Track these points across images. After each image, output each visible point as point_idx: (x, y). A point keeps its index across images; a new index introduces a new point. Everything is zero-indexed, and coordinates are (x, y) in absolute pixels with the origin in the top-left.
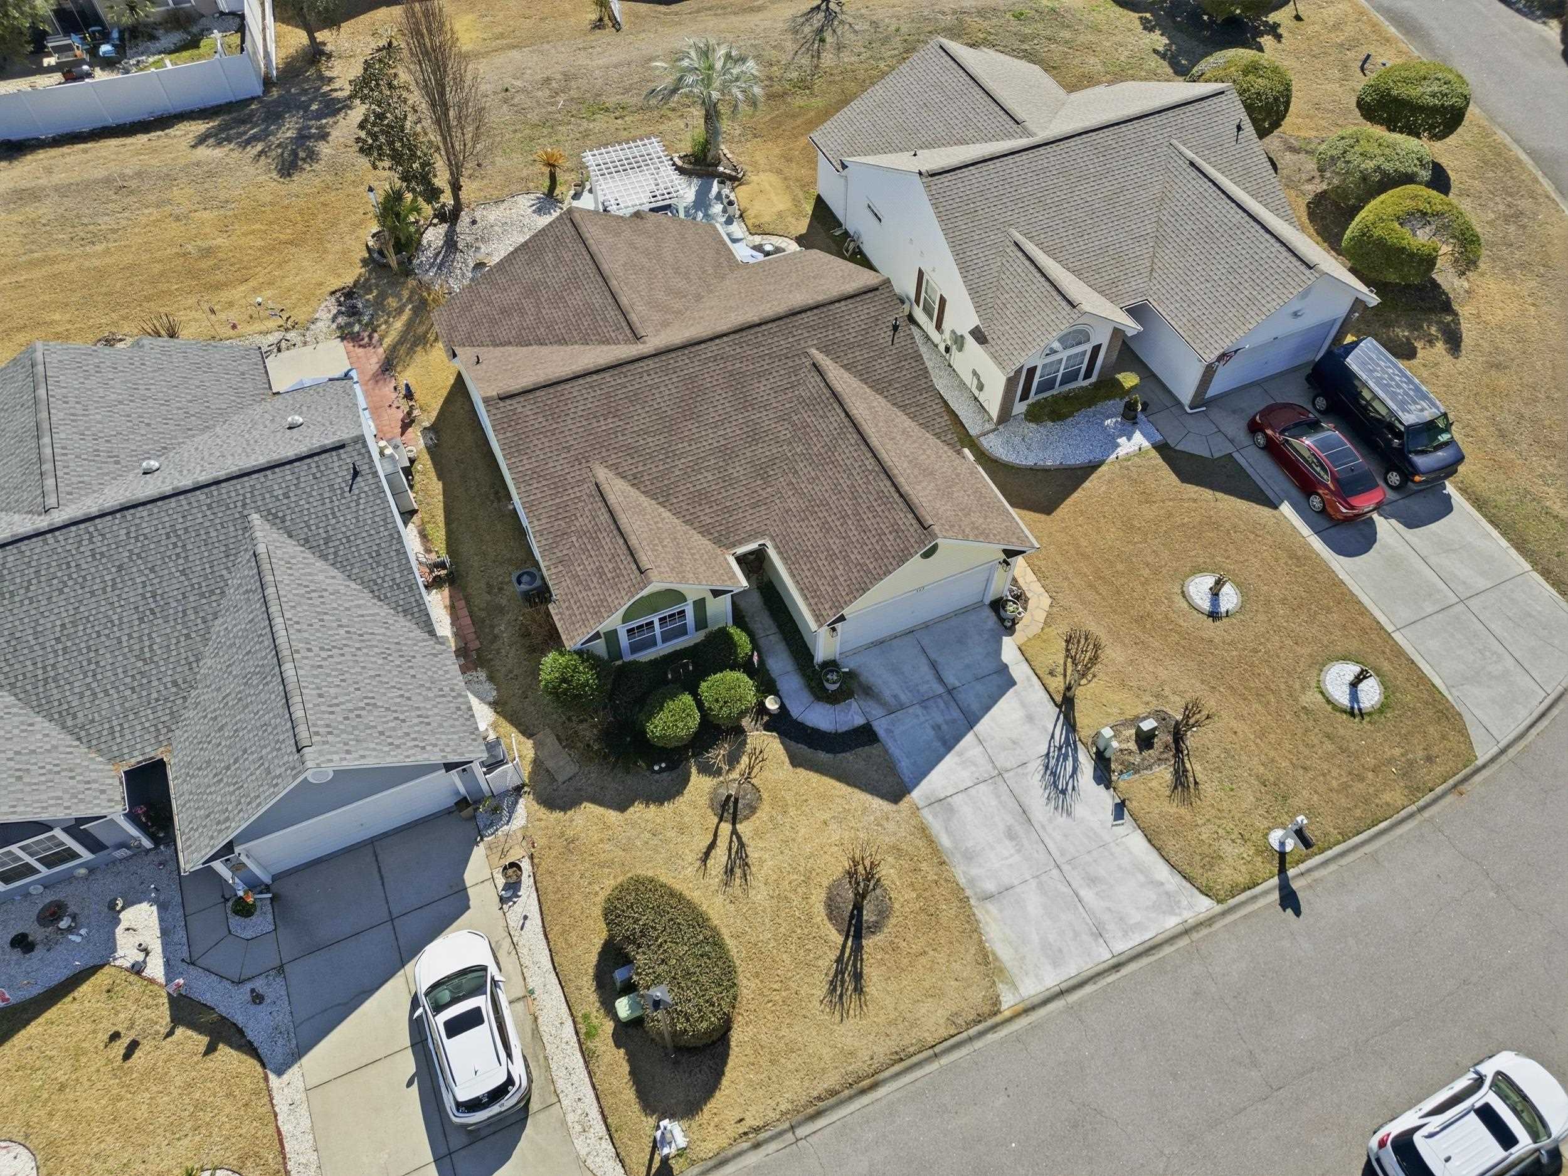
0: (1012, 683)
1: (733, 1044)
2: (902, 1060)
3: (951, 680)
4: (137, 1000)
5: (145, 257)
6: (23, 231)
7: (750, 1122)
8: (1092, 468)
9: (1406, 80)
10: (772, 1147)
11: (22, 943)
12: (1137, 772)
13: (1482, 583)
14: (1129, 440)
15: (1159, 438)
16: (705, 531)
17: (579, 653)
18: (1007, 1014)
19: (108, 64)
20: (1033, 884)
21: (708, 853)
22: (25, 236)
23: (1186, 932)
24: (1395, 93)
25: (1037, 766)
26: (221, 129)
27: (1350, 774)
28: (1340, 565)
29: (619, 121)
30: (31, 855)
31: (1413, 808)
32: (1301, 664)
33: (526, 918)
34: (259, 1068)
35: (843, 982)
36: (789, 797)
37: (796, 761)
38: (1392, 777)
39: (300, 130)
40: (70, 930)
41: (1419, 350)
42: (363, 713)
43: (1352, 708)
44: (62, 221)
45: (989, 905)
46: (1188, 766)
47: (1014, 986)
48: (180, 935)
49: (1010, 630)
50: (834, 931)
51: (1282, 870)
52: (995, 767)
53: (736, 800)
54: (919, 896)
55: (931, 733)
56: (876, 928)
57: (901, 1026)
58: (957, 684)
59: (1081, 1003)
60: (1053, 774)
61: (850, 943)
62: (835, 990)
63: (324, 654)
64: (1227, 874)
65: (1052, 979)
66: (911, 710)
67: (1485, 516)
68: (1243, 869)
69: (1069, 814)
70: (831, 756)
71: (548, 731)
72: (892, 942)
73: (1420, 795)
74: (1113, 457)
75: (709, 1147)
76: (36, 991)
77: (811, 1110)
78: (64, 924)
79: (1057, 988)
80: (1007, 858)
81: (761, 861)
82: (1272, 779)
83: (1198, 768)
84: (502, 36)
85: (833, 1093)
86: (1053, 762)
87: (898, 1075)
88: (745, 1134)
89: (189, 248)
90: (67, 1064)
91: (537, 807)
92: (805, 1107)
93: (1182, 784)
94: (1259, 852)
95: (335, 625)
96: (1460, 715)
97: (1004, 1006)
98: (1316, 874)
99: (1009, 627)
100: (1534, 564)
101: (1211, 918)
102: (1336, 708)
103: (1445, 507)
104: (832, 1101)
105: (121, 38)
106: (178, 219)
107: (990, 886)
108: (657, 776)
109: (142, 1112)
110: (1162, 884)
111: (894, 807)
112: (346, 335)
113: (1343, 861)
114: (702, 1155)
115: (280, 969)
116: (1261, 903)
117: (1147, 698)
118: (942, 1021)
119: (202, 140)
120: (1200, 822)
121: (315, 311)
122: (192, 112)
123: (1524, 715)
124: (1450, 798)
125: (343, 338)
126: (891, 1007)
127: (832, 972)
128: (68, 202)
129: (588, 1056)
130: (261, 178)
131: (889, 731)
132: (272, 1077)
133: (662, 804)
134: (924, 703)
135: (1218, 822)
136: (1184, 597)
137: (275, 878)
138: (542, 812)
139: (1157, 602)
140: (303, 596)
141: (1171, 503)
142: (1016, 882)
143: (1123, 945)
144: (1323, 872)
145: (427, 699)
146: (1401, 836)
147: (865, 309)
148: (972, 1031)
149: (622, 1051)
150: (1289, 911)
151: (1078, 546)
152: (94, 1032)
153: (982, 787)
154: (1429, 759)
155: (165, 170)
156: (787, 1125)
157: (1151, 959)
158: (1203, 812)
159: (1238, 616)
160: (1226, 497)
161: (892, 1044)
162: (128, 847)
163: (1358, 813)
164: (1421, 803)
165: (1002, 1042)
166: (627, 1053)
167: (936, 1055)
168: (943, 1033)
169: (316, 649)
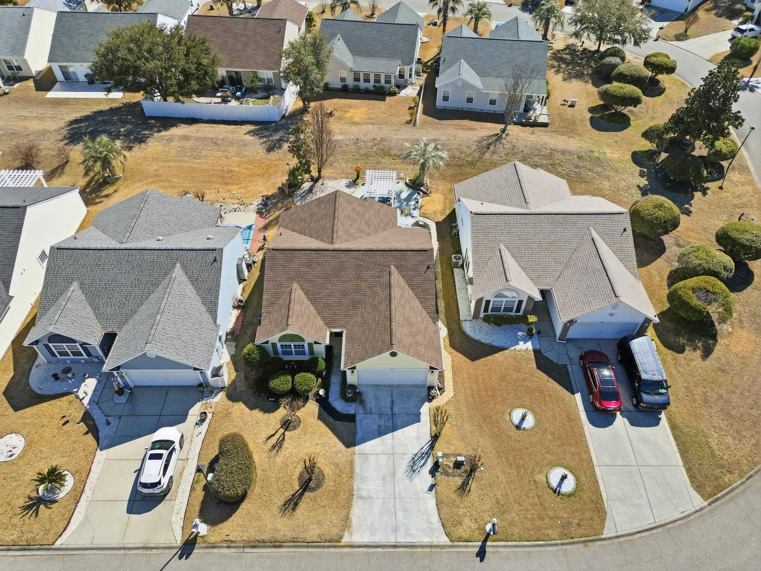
0: (419, 421)
1: (240, 507)
2: (294, 542)
3: (396, 410)
4: (76, 409)
5: (211, 168)
6: (179, 149)
7: (230, 537)
8: (502, 349)
9: (737, 230)
10: (234, 550)
11: (56, 377)
12: (448, 476)
13: (653, 462)
14: (524, 343)
15: (538, 347)
16: (323, 319)
17: (257, 346)
18: (342, 544)
19: (238, 99)
20: (381, 501)
21: (270, 437)
22: (178, 151)
23: (431, 546)
24: (730, 234)
25: (409, 457)
26: (258, 130)
27: (538, 515)
28: (589, 429)
29: (394, 161)
30: (69, 349)
31: (559, 542)
32: (544, 462)
33: (200, 433)
34: (96, 446)
35: (290, 504)
36: (310, 429)
37: (320, 417)
38: (557, 525)
39: (281, 137)
40: (70, 378)
41: (686, 351)
42: (174, 340)
43: (556, 489)
44: (192, 149)
45: (360, 501)
46: (470, 482)
47: (351, 535)
48: (99, 393)
49: (430, 400)
50: (297, 484)
51: (485, 541)
52: (393, 450)
53: (290, 422)
54: (335, 485)
55: (376, 427)
56: (313, 490)
57: (300, 529)
58: (397, 413)
59: (372, 554)
60: (414, 462)
61: (300, 491)
62: (285, 505)
63: (173, 316)
64: (460, 531)
65: (366, 539)
66: (374, 416)
67: (673, 434)
68: (468, 533)
69: (411, 480)
70: (333, 420)
71: (243, 372)
72: (315, 498)
73: (565, 538)
74: (513, 348)
75: (212, 539)
76: (52, 393)
77: (253, 544)
78: (69, 375)
79: (367, 544)
80: (376, 486)
81: (287, 448)
82: (502, 503)
83: (474, 485)
84: (371, 118)
85: (264, 542)
86: (416, 458)
87: (290, 547)
88: (227, 541)
89: (225, 168)
90: (47, 420)
91: (225, 397)
92: (252, 542)
93: (463, 489)
94: (479, 529)
95: (183, 308)
96: (606, 513)
97: (343, 541)
98: (499, 549)
99: (430, 398)
100: (685, 463)
101: (444, 546)
102: (549, 486)
103: (656, 422)
104: (263, 544)
105: (246, 91)
106: (226, 158)
107: (364, 494)
108: (269, 403)
109: (58, 444)
110: (432, 524)
111: (345, 449)
112: (259, 212)
113: (515, 550)
114: (209, 541)
115: (120, 417)
116: (470, 549)
117: (470, 449)
118: (316, 535)
119: (249, 132)
120: (461, 506)
121: (254, 201)
122: (253, 121)
123: (638, 526)
124: (580, 545)
125: (257, 213)
126: (301, 521)
127: (288, 498)
128: (197, 143)
129: (192, 489)
130: (260, 151)
131: (361, 420)
132: (98, 450)
133: (265, 413)
134: (380, 415)
135: (469, 509)
136: (510, 415)
137: (135, 387)
138: (225, 399)
139: (497, 413)
140: (177, 295)
141: (527, 376)
142: (375, 497)
143: (402, 539)
144: (503, 550)
145: (199, 343)
146: (547, 551)
147: (420, 257)
148: (326, 544)
149: (204, 492)
150: (478, 558)
151: (477, 378)
152: (60, 413)
153: (384, 456)
154: (579, 525)
155: (231, 140)
156: (242, 545)
157: (411, 550)
158: (465, 503)
159: (529, 432)
160: (553, 381)
161: (294, 535)
162: (98, 359)
163: (532, 532)
164: (564, 541)
165: (335, 554)
166: (205, 494)
167: (308, 546)
168: (315, 539)
169: (171, 313)
